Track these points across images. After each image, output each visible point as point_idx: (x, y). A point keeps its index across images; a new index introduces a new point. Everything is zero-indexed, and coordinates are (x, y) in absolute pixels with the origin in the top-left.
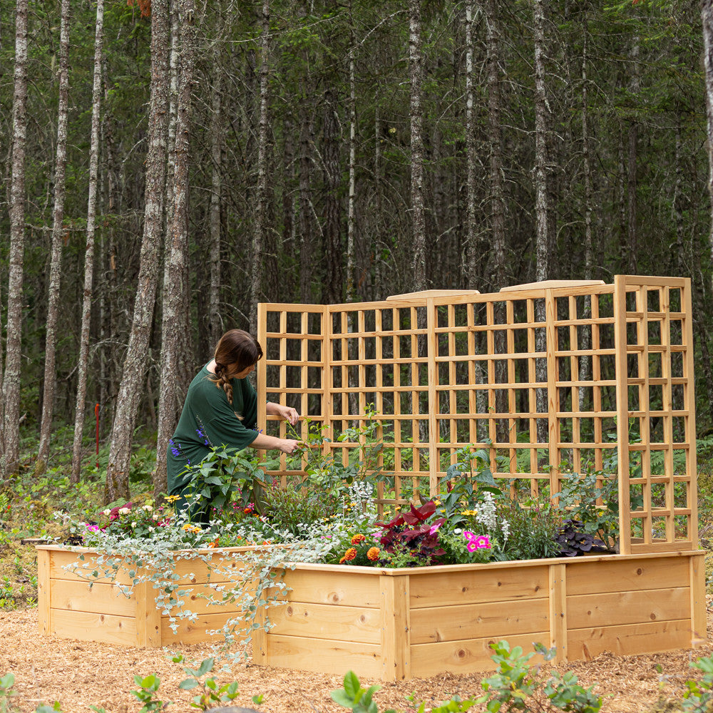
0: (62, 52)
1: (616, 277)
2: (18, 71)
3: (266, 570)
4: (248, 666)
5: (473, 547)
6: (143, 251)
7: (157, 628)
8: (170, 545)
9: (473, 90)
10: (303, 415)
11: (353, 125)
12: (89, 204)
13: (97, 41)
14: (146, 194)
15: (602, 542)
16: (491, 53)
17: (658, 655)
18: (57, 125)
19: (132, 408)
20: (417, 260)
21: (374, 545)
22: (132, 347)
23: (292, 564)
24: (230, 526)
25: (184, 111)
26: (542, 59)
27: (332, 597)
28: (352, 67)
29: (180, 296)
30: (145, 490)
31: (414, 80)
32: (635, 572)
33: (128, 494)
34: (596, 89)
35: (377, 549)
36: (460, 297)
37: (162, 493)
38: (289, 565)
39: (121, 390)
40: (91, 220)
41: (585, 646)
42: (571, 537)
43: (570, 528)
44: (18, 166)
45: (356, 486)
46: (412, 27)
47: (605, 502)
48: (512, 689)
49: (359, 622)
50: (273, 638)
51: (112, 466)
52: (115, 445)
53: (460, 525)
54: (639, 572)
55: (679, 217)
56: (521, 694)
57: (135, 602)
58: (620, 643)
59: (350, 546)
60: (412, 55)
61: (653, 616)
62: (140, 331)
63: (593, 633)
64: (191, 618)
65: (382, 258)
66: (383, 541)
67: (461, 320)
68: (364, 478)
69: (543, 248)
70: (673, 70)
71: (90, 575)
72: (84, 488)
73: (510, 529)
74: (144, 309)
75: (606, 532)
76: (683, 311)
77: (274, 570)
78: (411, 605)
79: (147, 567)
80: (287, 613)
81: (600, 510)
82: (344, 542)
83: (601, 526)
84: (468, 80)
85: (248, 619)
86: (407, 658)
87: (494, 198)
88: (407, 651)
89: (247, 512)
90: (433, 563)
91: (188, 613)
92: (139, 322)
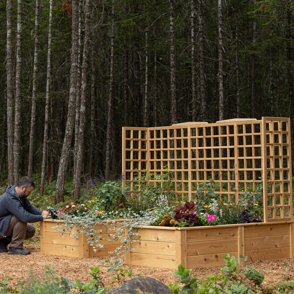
0: (36, 28)
1: (262, 117)
2: (18, 36)
3: (131, 228)
4: (123, 265)
5: (209, 220)
6: (69, 106)
7: (87, 250)
8: (92, 219)
9: (194, 43)
10: (139, 170)
11: (147, 57)
12: (47, 88)
13: (50, 25)
14: (70, 84)
15: (256, 218)
16: (201, 29)
17: (278, 261)
18: (34, 57)
19: (65, 167)
20: (173, 110)
21: (172, 219)
22: (65, 143)
23: (141, 226)
24: (117, 212)
25: (86, 52)
26: (221, 32)
27: (156, 238)
28: (146, 34)
29: (84, 124)
30: (70, 199)
31: (172, 40)
32: (269, 229)
33: (64, 200)
34: (241, 43)
35: (174, 220)
36: (200, 125)
37: (77, 200)
38: (140, 226)
39: (61, 160)
40: (47, 94)
41: (251, 257)
42: (245, 216)
43: (245, 212)
44: (19, 73)
45: (161, 197)
46: (171, 19)
47: (257, 203)
48: (232, 272)
49: (167, 248)
50: (133, 254)
51: (57, 189)
52: (59, 181)
53: (203, 211)
54: (271, 229)
55: (272, 92)
56: (236, 274)
57: (78, 241)
58: (264, 256)
59: (163, 219)
60: (171, 30)
61: (276, 246)
62: (68, 137)
63: (254, 252)
64: (101, 247)
65: (157, 108)
66: (175, 217)
67: (201, 133)
68: (163, 193)
69: (222, 105)
70: (271, 36)
71: (62, 230)
72: (46, 198)
73: (223, 213)
74: (70, 129)
75: (258, 214)
76: (287, 130)
77: (134, 228)
78: (187, 241)
79: (84, 227)
80: (139, 244)
81: (255, 206)
82: (161, 218)
83: (256, 212)
84: (192, 39)
85: (124, 247)
86: (186, 261)
87: (202, 85)
88: (185, 259)
89: (120, 206)
90: (194, 226)
91: (100, 245)
92: (67, 134)
